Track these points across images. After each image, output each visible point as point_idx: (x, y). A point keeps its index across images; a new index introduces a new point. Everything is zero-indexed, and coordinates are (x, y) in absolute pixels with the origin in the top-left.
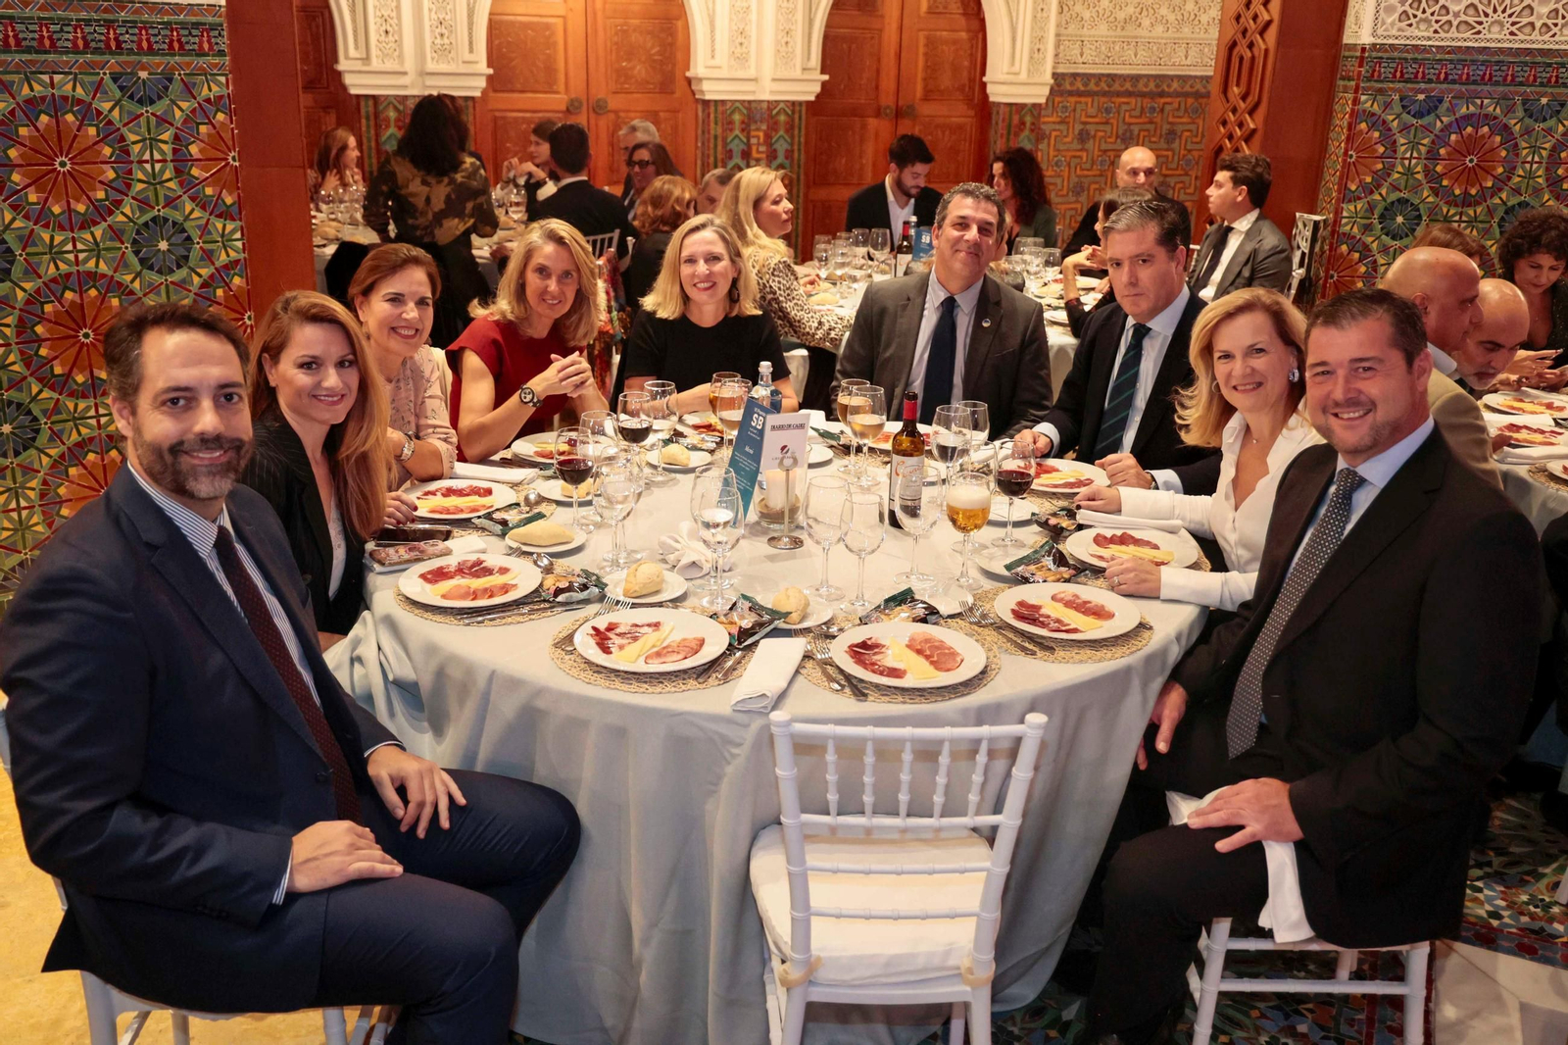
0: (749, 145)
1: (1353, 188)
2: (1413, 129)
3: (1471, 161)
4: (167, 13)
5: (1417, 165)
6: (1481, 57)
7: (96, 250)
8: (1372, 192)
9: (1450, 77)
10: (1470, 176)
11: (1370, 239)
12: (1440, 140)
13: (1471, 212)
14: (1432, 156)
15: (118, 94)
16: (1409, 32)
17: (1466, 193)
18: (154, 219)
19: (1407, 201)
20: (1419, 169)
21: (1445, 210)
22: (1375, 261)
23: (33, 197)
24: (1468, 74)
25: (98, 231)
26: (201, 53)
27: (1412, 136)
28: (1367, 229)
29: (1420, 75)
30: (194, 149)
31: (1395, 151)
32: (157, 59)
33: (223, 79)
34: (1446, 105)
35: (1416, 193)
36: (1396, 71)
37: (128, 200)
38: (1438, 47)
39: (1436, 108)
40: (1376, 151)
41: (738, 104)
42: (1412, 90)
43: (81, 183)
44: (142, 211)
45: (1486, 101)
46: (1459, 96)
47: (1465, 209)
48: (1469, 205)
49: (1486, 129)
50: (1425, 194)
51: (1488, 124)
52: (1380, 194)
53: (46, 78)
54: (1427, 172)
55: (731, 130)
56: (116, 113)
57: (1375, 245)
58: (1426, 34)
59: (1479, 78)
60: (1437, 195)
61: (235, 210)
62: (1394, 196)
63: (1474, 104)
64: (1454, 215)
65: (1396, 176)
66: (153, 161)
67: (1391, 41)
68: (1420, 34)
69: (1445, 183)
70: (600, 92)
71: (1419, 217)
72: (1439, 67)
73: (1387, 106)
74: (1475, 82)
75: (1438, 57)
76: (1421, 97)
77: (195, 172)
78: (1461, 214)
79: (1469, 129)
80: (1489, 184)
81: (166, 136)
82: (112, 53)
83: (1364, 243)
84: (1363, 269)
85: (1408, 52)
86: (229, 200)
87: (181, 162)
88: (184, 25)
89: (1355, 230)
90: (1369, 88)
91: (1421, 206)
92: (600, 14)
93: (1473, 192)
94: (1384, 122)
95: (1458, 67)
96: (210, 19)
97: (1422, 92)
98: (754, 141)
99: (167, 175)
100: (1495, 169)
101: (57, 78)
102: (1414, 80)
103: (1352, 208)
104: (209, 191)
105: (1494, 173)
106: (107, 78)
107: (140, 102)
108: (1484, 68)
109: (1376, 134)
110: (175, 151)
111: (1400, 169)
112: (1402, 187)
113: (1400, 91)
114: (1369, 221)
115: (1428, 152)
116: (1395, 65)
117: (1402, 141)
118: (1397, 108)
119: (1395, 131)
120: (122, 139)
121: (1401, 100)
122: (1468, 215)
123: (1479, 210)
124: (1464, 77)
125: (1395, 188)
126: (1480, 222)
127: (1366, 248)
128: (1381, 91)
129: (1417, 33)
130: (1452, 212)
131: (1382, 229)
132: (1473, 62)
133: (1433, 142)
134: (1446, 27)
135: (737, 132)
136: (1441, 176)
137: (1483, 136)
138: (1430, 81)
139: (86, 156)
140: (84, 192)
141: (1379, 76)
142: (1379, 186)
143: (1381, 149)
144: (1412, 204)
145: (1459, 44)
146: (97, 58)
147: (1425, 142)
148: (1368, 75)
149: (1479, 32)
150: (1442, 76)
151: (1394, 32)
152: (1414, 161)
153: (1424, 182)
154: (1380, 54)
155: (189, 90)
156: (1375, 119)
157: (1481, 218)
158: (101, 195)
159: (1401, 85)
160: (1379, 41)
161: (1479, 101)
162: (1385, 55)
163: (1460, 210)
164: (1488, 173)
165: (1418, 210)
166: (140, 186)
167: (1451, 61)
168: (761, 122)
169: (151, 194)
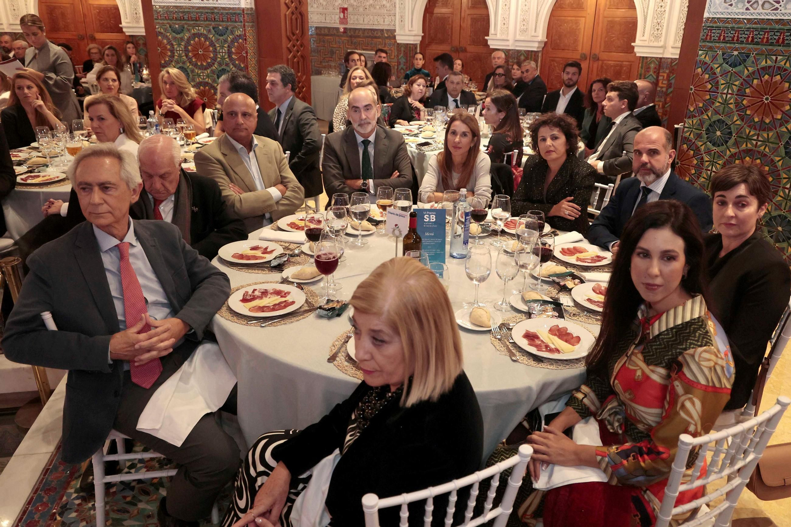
0: (657, 80)
1: (692, 109)
2: (729, 74)
3: (767, 99)
4: (227, 10)
5: (731, 98)
6: (777, 26)
7: (208, 76)
8: (702, 113)
9: (756, 40)
10: (765, 110)
11: (700, 144)
12: (747, 82)
13: (765, 135)
14: (741, 93)
15: (214, 33)
16: (731, 9)
17: (762, 121)
18: (223, 69)
19: (724, 122)
20: (732, 101)
21: (747, 131)
22: (702, 158)
23: (194, 60)
24: (767, 38)
25: (209, 71)
26: (236, 22)
27: (728, 79)
28: (699, 136)
29: (736, 38)
30: (233, 50)
31: (717, 88)
32: (224, 23)
33: (241, 29)
34: (751, 58)
35: (729, 117)
36: (721, 35)
37: (216, 63)
38: (749, 20)
39: (745, 61)
40: (706, 87)
41: (653, 59)
42: (730, 48)
43: (205, 57)
44: (220, 67)
45: (779, 58)
46: (761, 54)
47: (761, 132)
48: (764, 130)
49: (778, 77)
50: (735, 118)
51: (780, 74)
52: (707, 115)
53: (197, 28)
54: (737, 104)
55: (648, 72)
56: (213, 38)
57: (703, 147)
58: (741, 11)
59: (774, 41)
60: (742, 120)
61: (244, 69)
62: (716, 118)
63: (771, 60)
64: (753, 135)
65: (718, 104)
66: (222, 52)
67: (718, 16)
68: (737, 11)
69: (748, 112)
70: (596, 51)
71: (730, 133)
72: (748, 33)
73: (714, 58)
74: (772, 44)
75: (748, 26)
76: (736, 53)
77: (233, 56)
78: (758, 135)
79: (767, 77)
80: (779, 117)
81: (226, 45)
82: (213, 21)
83: (696, 145)
84: (695, 162)
85: (728, 22)
86: (242, 66)
87: (230, 53)
88: (231, 14)
89: (692, 136)
90: (704, 46)
91: (732, 126)
92: (601, 16)
93: (767, 121)
94: (712, 68)
95: (761, 33)
96: (238, 12)
97: (736, 50)
98: (661, 78)
99: (226, 57)
100: (783, 106)
101: (200, 28)
102: (732, 41)
103: (690, 122)
104: (237, 62)
105: (782, 109)
106: (211, 28)
107: (220, 35)
108: (779, 34)
109: (707, 76)
110: (228, 50)
111: (720, 100)
112: (721, 112)
113: (722, 49)
114: (699, 132)
115: (739, 90)
116: (720, 31)
117: (723, 82)
118: (721, 60)
119: (718, 75)
120: (215, 46)
121: (723, 54)
122: (763, 137)
123: (771, 134)
124: (765, 40)
125: (716, 112)
126: (771, 143)
127: (697, 149)
128: (711, 48)
129: (735, 10)
130: (752, 133)
131: (707, 138)
132: (772, 30)
133: (742, 84)
134: (755, 6)
135: (651, 73)
136: (746, 107)
137: (776, 82)
138: (742, 42)
139: (206, 50)
140: (205, 60)
141: (710, 39)
142: (707, 110)
143: (709, 86)
144: (727, 124)
145: (763, 17)
146: (209, 23)
147: (737, 83)
148: (704, 38)
149: (777, 9)
150: (750, 39)
151: (720, 10)
152: (729, 96)
153: (735, 110)
154: (711, 25)
155: (232, 33)
156: (706, 66)
157: (772, 140)
158: (209, 61)
159: (723, 45)
160: (711, 16)
161: (774, 58)
162: (715, 25)
163: (758, 132)
164: (778, 108)
165: (730, 128)
166: (219, 59)
167: (756, 29)
168: (666, 68)
169: (222, 62)
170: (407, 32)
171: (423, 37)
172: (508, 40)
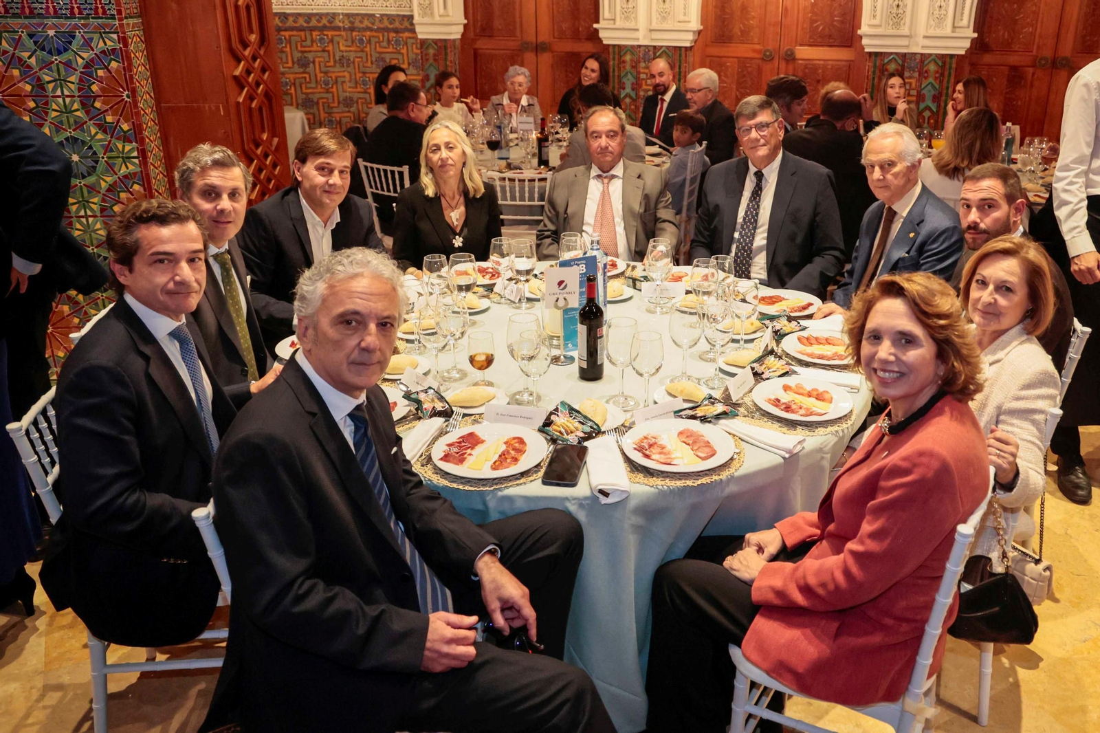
170: (437, 19)
171: (465, 26)
172: (637, 30)
